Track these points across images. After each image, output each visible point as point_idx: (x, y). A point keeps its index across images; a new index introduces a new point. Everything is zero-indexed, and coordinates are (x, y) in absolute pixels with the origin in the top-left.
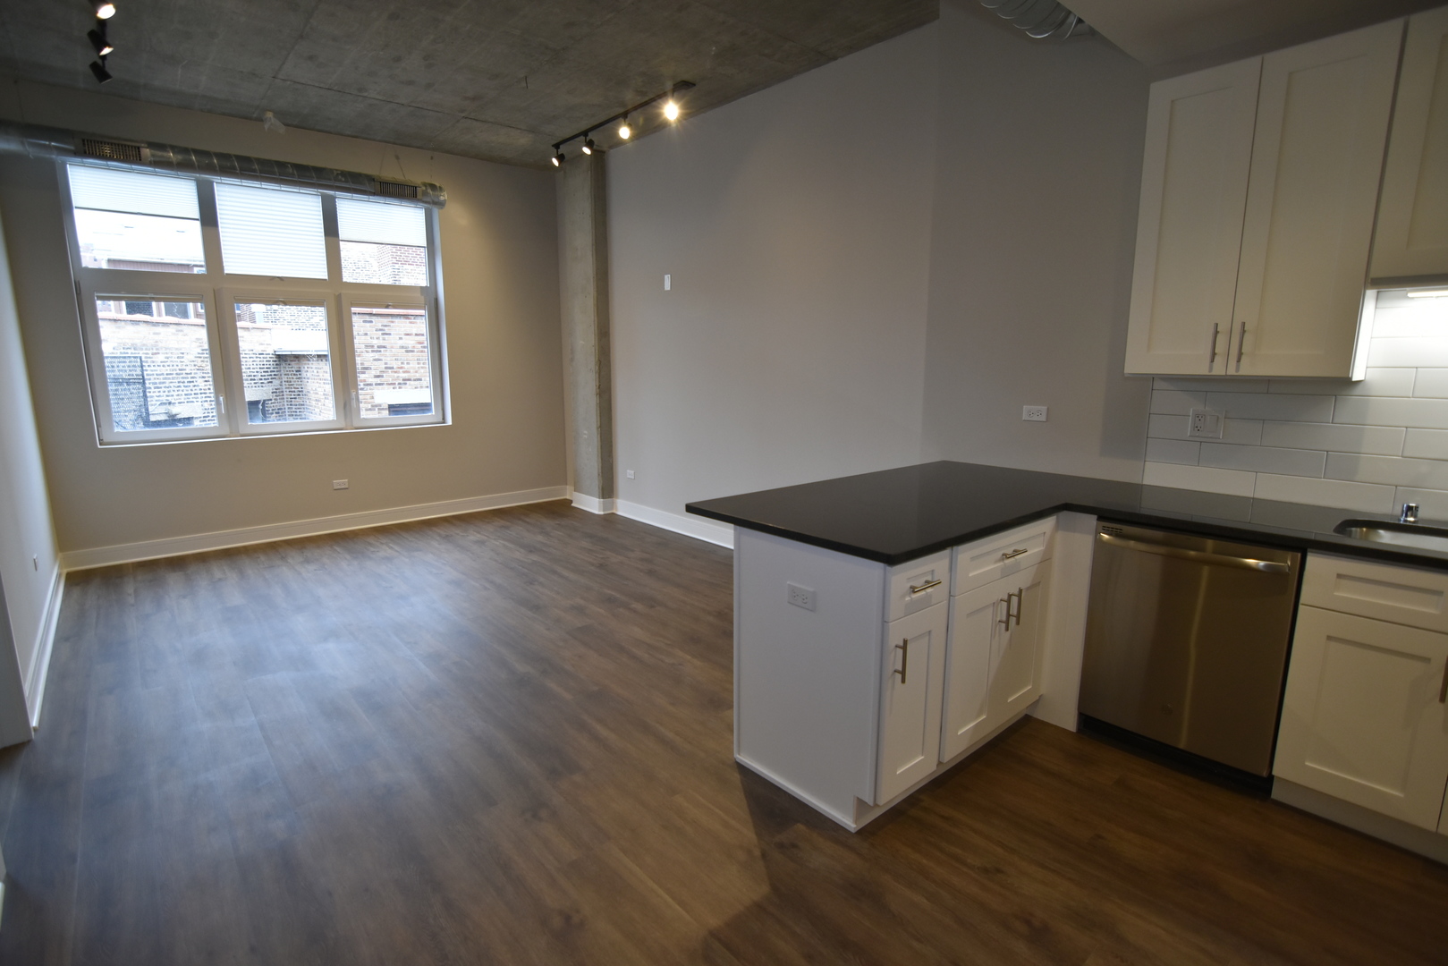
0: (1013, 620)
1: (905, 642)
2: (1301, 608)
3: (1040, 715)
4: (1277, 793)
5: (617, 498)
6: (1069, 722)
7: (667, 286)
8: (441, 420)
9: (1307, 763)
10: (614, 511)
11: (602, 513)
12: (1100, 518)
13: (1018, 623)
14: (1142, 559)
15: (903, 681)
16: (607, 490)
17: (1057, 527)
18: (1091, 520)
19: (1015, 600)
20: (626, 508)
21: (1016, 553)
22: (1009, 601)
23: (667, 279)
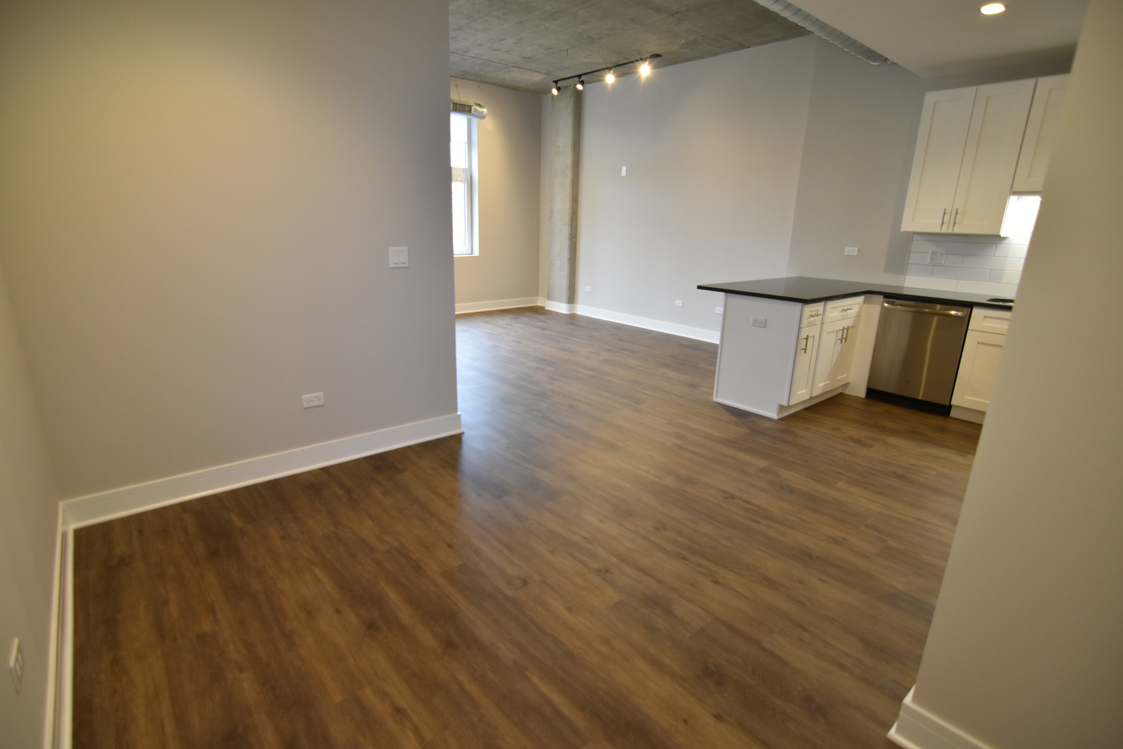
0: (844, 340)
1: (808, 336)
2: (968, 331)
3: (848, 392)
4: (953, 414)
5: (577, 303)
6: (862, 393)
7: (624, 173)
8: (470, 252)
9: (966, 397)
10: (575, 312)
11: (568, 313)
12: (885, 297)
13: (846, 341)
14: (902, 313)
15: (805, 352)
16: (571, 299)
17: (865, 302)
18: (881, 298)
19: (845, 331)
20: (582, 310)
21: (847, 309)
22: (843, 331)
23: (624, 169)
